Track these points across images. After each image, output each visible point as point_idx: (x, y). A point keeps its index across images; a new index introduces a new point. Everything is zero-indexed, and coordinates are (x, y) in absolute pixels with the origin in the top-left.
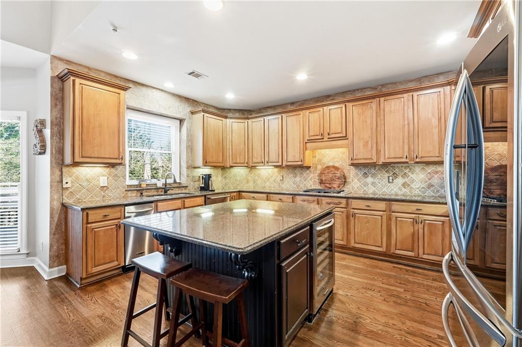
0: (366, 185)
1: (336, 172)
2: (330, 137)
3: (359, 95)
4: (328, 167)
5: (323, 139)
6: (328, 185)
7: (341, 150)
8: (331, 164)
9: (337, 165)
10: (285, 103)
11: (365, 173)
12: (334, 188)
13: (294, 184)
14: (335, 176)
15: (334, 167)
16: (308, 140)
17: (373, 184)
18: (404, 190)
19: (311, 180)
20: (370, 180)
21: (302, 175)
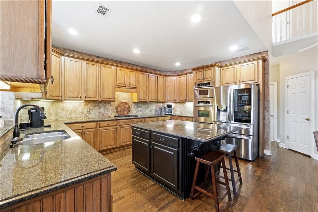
0: (138, 111)
1: (126, 105)
2: (130, 86)
3: (135, 68)
4: (122, 103)
5: (126, 87)
6: (122, 113)
7: (128, 93)
8: (123, 101)
9: (126, 101)
10: (91, 54)
11: (138, 106)
12: (125, 114)
13: (99, 114)
14: (126, 108)
15: (125, 103)
16: (117, 86)
17: (141, 111)
18: (150, 113)
19: (111, 111)
20: (139, 109)
21: (105, 108)
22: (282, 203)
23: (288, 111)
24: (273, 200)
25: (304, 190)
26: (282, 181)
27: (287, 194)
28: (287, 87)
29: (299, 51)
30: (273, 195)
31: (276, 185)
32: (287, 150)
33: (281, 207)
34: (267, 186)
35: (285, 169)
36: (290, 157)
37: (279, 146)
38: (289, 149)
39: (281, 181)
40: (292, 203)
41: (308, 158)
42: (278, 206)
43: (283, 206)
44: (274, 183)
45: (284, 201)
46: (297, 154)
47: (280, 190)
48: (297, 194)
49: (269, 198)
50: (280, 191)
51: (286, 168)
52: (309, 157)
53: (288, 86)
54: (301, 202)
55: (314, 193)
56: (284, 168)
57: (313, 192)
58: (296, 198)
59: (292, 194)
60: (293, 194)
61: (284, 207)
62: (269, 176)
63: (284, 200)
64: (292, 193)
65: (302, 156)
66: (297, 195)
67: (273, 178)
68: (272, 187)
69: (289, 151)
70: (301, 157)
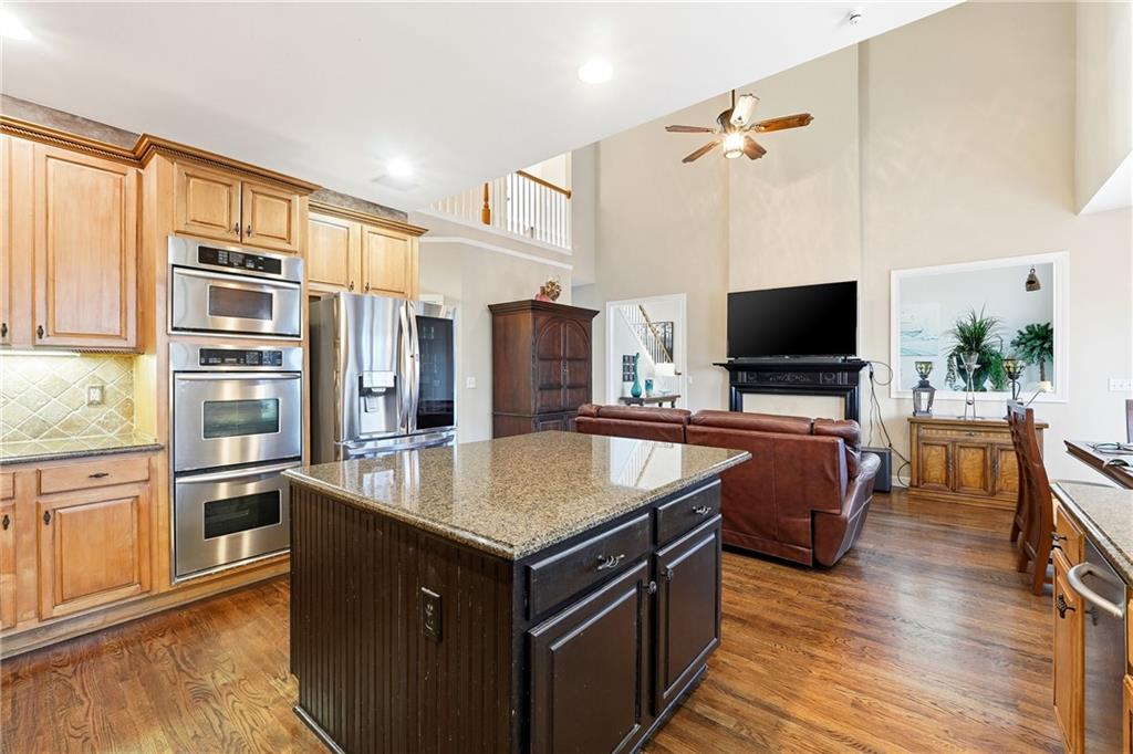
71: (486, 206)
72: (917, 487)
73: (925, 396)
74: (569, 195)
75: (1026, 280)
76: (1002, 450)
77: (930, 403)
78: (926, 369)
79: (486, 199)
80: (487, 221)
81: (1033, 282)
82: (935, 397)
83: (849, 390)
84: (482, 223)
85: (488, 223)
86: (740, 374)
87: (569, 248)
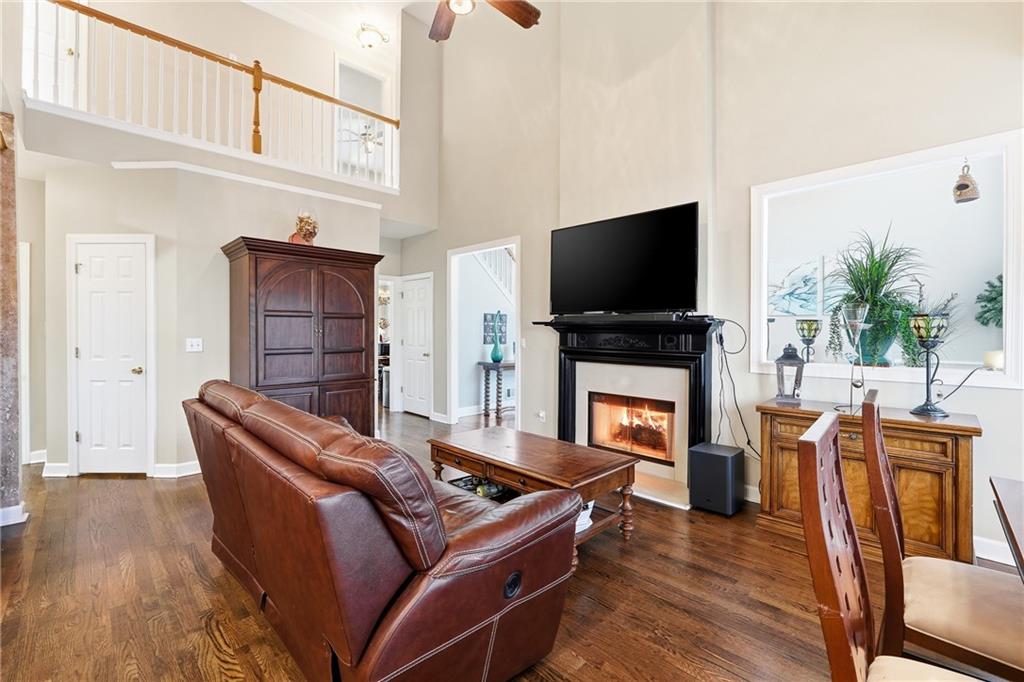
22: (126, 652)
23: (77, 349)
24: (96, 665)
25: (164, 571)
26: (99, 586)
27: (128, 612)
28: (74, 267)
29: (117, 165)
30: (87, 650)
31: (85, 612)
32: (76, 480)
33: (129, 664)
34: (55, 638)
35: (94, 542)
36: (94, 500)
37: (44, 475)
38: (82, 476)
39: (96, 587)
40: (151, 629)
41: (139, 482)
42: (118, 668)
43: (132, 658)
44: (76, 608)
45: (128, 642)
46: (110, 481)
47: (104, 617)
48: (152, 595)
49: (80, 672)
50: (105, 619)
51: (95, 537)
52: (142, 476)
53: (76, 266)
54: (170, 608)
55: (185, 563)
56: (91, 541)
57: (183, 563)
58: (155, 605)
59: (141, 603)
60: (144, 600)
61: (136, 658)
62: (50, 597)
63: (127, 636)
64: (140, 599)
65: (123, 481)
66: (154, 598)
67: (68, 594)
68: (75, 624)
69: (84, 481)
70: (122, 486)
71: (256, 132)
72: (770, 514)
73: (790, 371)
74: (397, 124)
75: (955, 184)
76: (900, 468)
77: (798, 382)
78: (810, 330)
79: (257, 123)
80: (257, 149)
81: (967, 186)
82: (805, 373)
83: (694, 359)
84: (251, 152)
85: (259, 152)
86: (570, 335)
87: (396, 186)
